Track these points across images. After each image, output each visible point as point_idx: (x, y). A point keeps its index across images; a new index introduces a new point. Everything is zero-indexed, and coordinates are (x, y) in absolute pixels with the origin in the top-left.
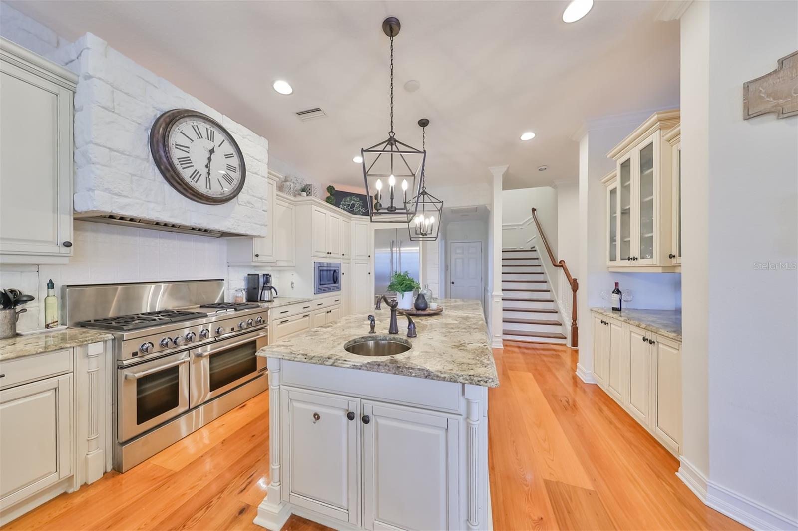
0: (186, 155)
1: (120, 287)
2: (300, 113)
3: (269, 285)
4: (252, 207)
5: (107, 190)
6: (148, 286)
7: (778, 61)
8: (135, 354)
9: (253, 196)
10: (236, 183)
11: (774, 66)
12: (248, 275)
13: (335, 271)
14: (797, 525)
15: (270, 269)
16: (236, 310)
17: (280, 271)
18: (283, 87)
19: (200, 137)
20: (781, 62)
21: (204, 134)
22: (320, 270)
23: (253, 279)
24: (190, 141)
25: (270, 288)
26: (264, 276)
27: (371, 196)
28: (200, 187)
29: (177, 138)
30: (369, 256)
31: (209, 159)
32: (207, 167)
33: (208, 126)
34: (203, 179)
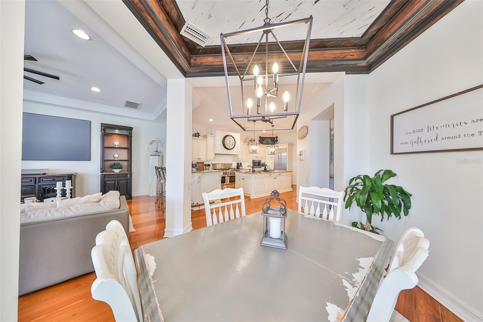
0: (227, 143)
1: (218, 164)
4: (237, 149)
5: (218, 150)
13: (259, 162)
15: (242, 161)
16: (234, 169)
17: (244, 162)
19: (228, 139)
22: (254, 162)
23: (238, 164)
24: (227, 141)
25: (241, 166)
26: (240, 163)
27: (275, 138)
28: (228, 148)
29: (226, 141)
30: (272, 158)
31: (230, 142)
32: (229, 144)
33: (230, 137)
34: (229, 146)
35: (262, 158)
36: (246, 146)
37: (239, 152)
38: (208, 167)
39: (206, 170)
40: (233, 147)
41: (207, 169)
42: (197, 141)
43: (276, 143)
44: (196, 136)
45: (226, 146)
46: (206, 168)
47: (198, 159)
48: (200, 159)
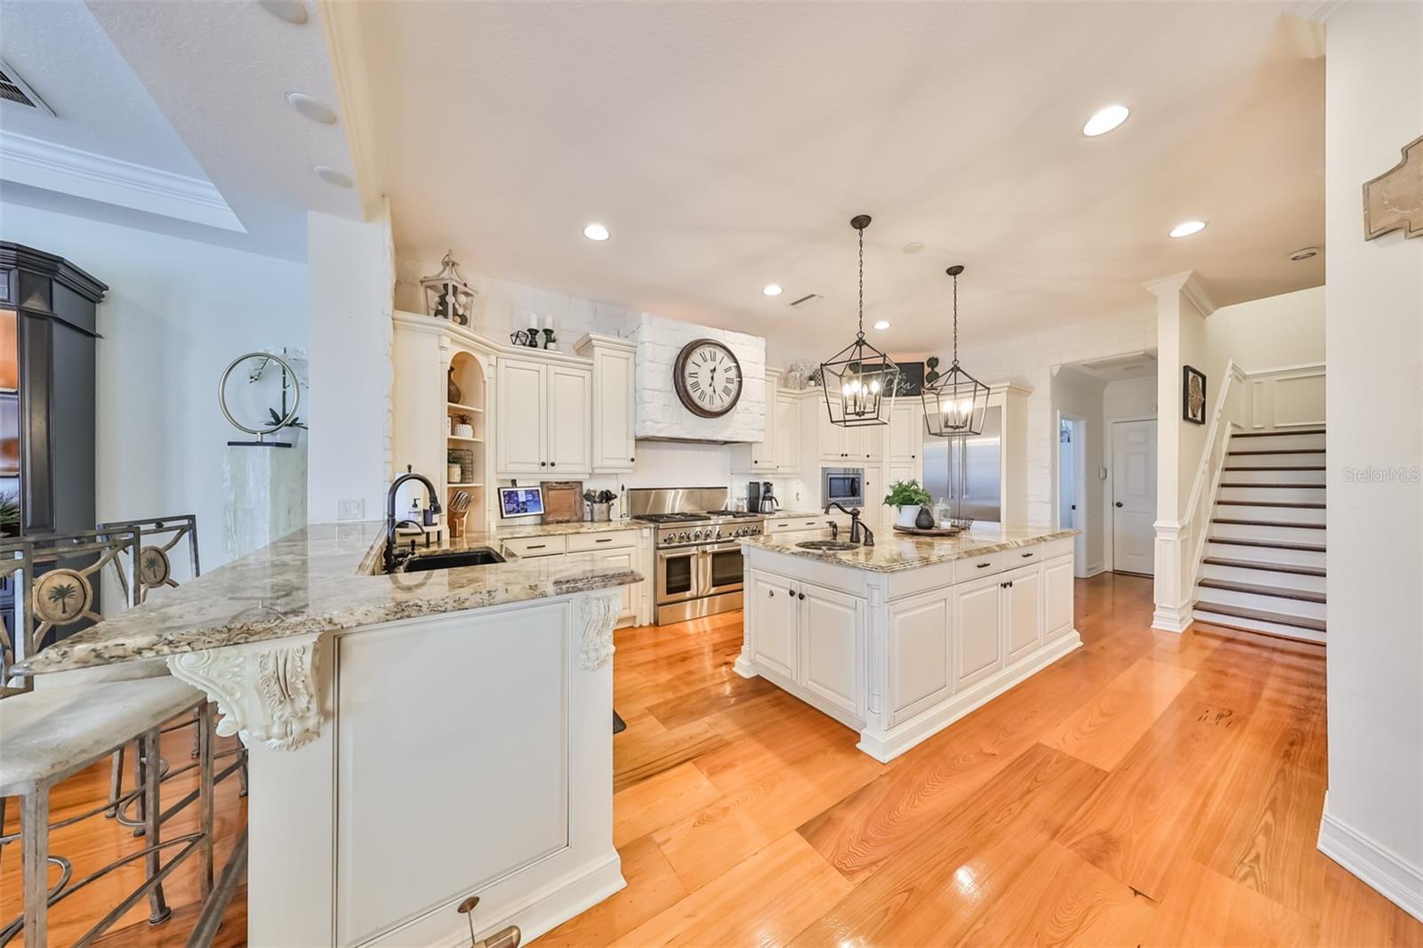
0: (696, 380)
1: (654, 491)
2: (794, 304)
3: (770, 494)
4: (749, 414)
5: (651, 420)
6: (669, 491)
7: (1402, 150)
8: (665, 541)
9: (750, 401)
10: (733, 394)
11: (1399, 159)
12: (750, 483)
13: (853, 479)
14: (1422, 879)
15: (771, 476)
16: (734, 517)
17: (784, 479)
18: (773, 290)
19: (705, 361)
20: (1406, 152)
21: (708, 357)
22: (831, 479)
23: (754, 487)
24: (699, 367)
25: (771, 498)
26: (765, 484)
27: (923, 363)
28: (705, 405)
29: (690, 368)
30: (913, 457)
31: (712, 378)
32: (710, 385)
33: (711, 349)
34: (707, 398)
35: (866, 458)
36: (789, 400)
37: (758, 430)
38: (605, 506)
39: (592, 521)
40: (727, 400)
41: (596, 518)
42: (536, 366)
43: (932, 388)
44: (533, 344)
45: (695, 396)
46: (592, 512)
47: (543, 464)
48: (553, 464)
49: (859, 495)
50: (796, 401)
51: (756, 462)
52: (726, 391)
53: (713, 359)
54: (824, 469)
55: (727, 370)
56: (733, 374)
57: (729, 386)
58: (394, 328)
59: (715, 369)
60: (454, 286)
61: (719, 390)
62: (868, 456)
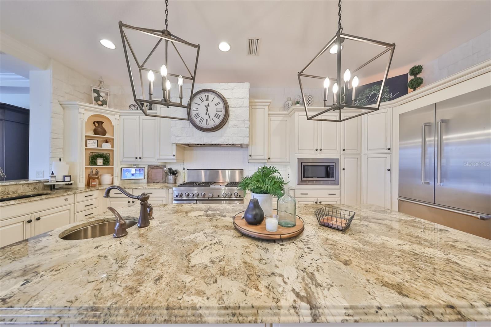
0: (197, 112)
4: (238, 128)
8: (177, 196)
9: (238, 121)
10: (222, 117)
13: (328, 166)
18: (224, 47)
19: (202, 101)
21: (204, 99)
22: (304, 166)
27: (406, 74)
28: (203, 125)
29: (194, 106)
30: (389, 149)
31: (207, 110)
32: (206, 114)
33: (206, 94)
34: (205, 121)
35: (342, 152)
36: (281, 118)
37: (244, 137)
39: (168, 183)
40: (219, 122)
42: (135, 117)
46: (168, 179)
47: (136, 158)
48: (140, 158)
49: (333, 177)
50: (285, 119)
51: (250, 156)
52: (217, 116)
53: (208, 99)
54: (299, 160)
55: (216, 105)
56: (221, 106)
57: (219, 113)
58: (64, 108)
59: (208, 105)
60: (93, 89)
61: (212, 116)
62: (344, 150)
